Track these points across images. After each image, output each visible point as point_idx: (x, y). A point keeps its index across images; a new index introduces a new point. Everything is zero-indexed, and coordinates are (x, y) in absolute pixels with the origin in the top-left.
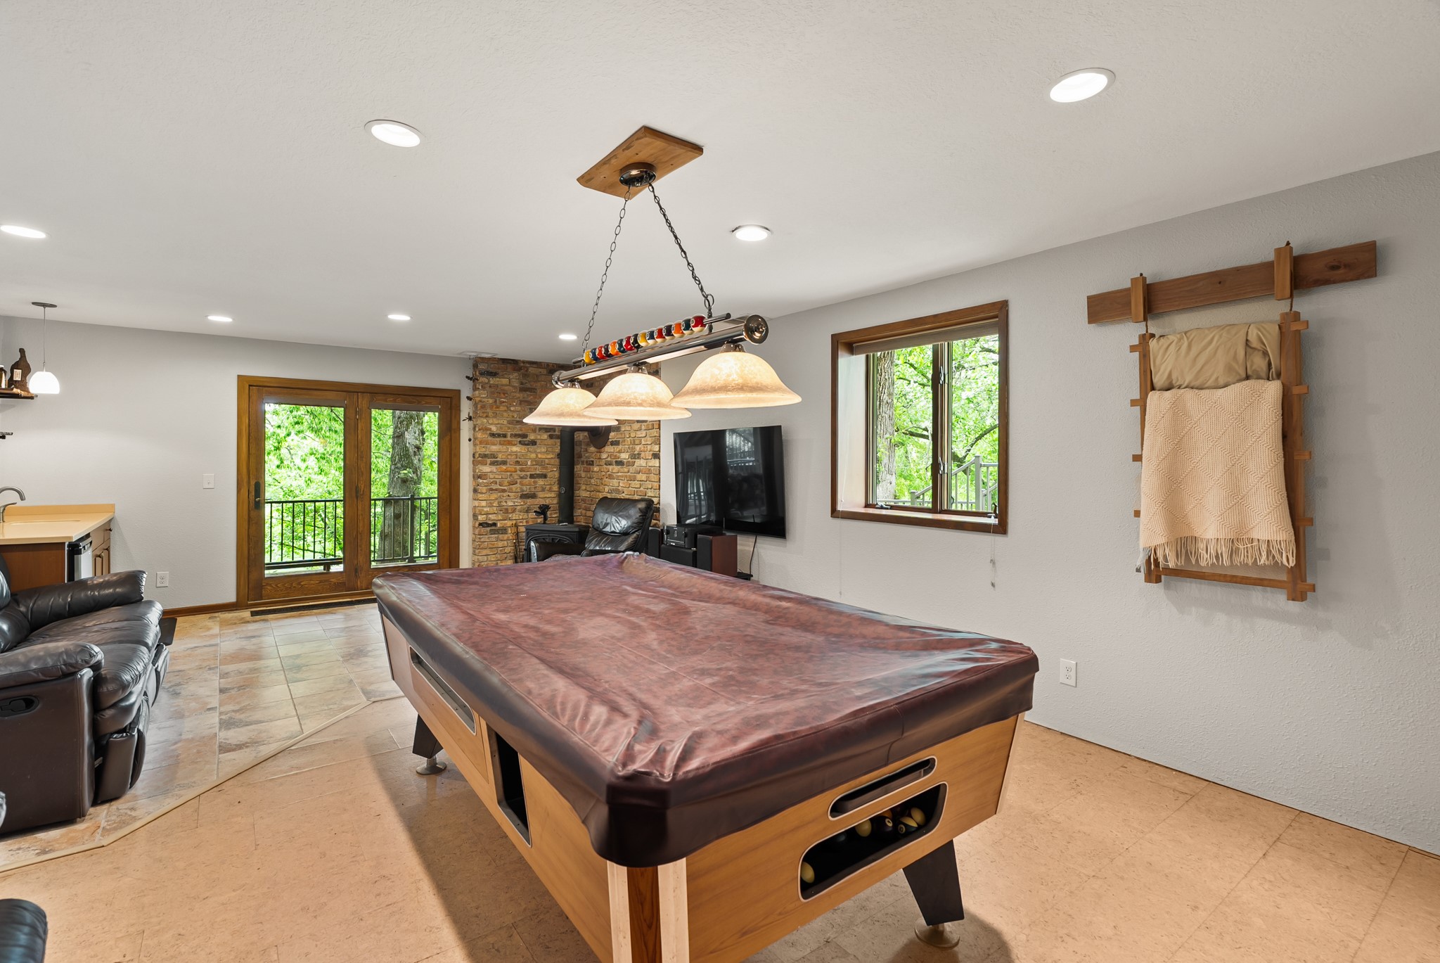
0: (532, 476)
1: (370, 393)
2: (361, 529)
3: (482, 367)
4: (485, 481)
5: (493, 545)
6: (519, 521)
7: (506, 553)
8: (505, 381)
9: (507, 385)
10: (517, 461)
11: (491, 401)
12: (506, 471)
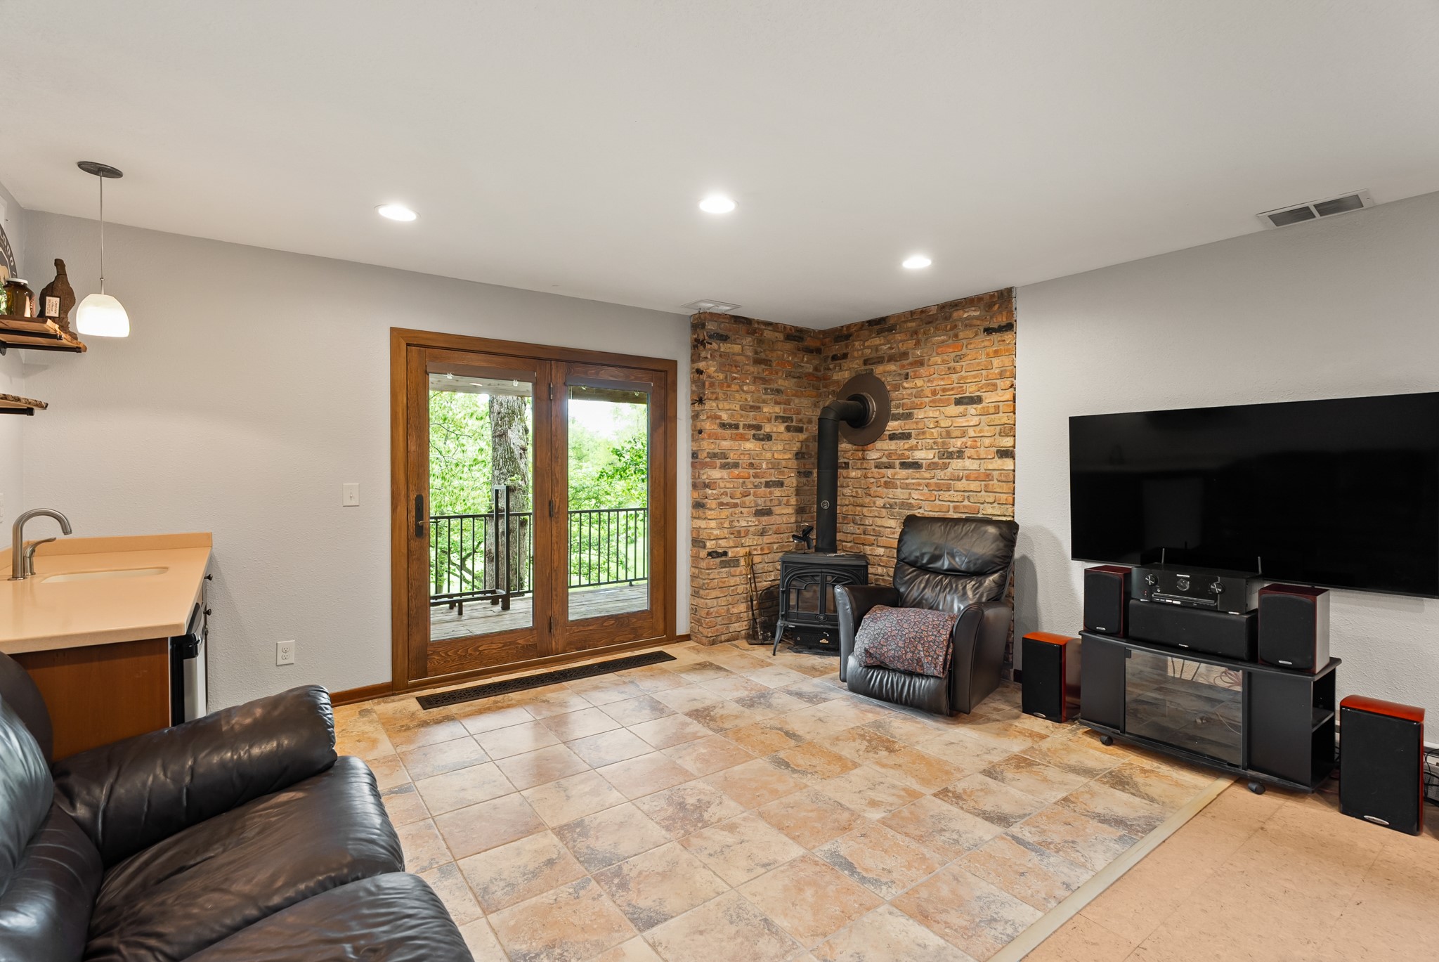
0: (768, 485)
1: (566, 361)
2: (556, 565)
3: (711, 326)
4: (714, 492)
5: (724, 582)
6: (753, 548)
7: (738, 594)
8: (737, 348)
9: (739, 354)
10: (751, 463)
11: (721, 376)
12: (738, 477)
